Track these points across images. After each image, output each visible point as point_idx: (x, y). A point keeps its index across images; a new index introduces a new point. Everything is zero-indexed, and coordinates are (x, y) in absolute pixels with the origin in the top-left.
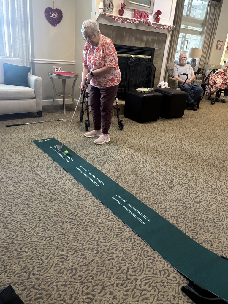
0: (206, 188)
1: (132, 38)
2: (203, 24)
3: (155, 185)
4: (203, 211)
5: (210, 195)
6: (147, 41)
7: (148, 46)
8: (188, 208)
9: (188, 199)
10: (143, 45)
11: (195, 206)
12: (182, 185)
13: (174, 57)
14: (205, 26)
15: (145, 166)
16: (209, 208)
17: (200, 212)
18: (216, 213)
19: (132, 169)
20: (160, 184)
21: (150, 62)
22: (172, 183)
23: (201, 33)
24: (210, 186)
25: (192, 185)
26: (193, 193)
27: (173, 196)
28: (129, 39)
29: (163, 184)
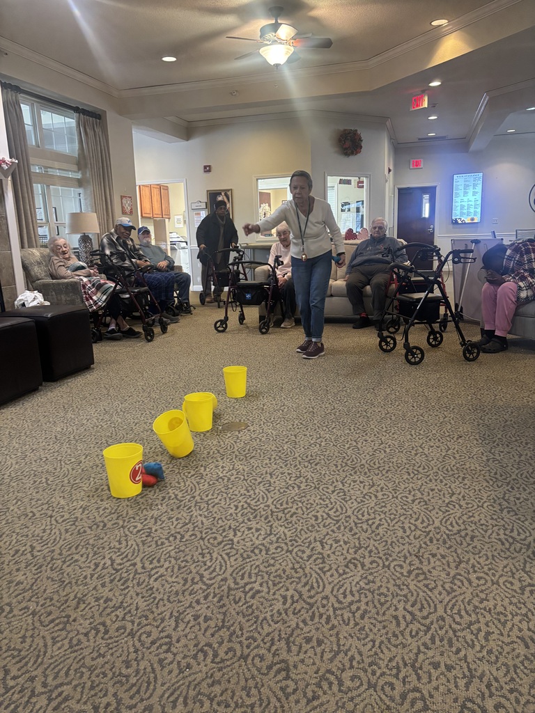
0: (239, 515)
3: (105, 571)
4: (265, 585)
5: (258, 530)
8: (225, 598)
9: (212, 569)
11: (238, 580)
12: (179, 533)
15: (54, 522)
16: (273, 569)
17: (258, 592)
18: (297, 572)
20: (118, 561)
22: (150, 539)
24: (246, 506)
25: (202, 523)
26: (216, 542)
27: (170, 579)
29: (126, 556)
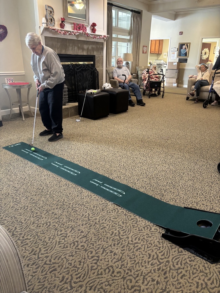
0: (161, 162)
1: (74, 48)
2: (130, 33)
3: (122, 167)
4: (163, 179)
5: (165, 166)
6: (88, 49)
7: (89, 54)
8: (151, 179)
9: (149, 172)
10: (85, 53)
11: (156, 176)
12: (142, 162)
13: (111, 62)
14: (131, 34)
15: (110, 153)
16: (166, 176)
17: (161, 180)
18: (173, 178)
19: (100, 158)
20: (125, 165)
21: (93, 67)
22: (134, 162)
23: (129, 41)
25: (149, 162)
26: (152, 167)
27: (138, 172)
28: (72, 49)
29: (127, 165)
